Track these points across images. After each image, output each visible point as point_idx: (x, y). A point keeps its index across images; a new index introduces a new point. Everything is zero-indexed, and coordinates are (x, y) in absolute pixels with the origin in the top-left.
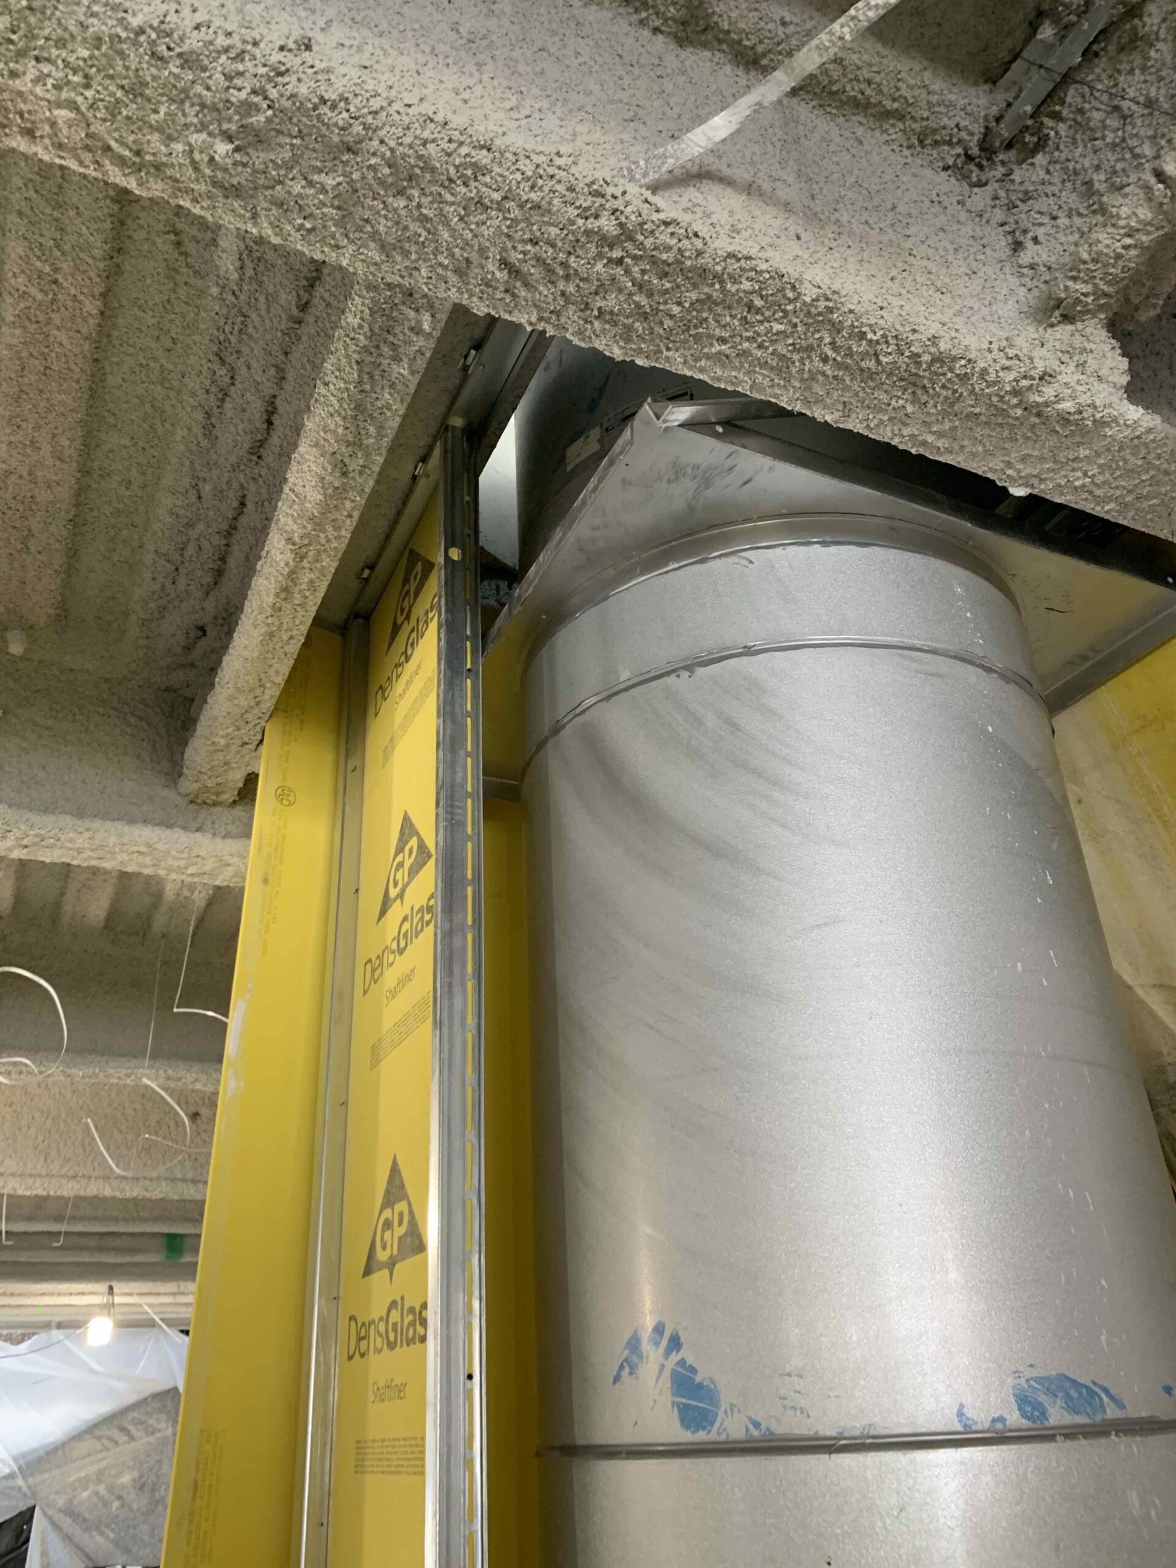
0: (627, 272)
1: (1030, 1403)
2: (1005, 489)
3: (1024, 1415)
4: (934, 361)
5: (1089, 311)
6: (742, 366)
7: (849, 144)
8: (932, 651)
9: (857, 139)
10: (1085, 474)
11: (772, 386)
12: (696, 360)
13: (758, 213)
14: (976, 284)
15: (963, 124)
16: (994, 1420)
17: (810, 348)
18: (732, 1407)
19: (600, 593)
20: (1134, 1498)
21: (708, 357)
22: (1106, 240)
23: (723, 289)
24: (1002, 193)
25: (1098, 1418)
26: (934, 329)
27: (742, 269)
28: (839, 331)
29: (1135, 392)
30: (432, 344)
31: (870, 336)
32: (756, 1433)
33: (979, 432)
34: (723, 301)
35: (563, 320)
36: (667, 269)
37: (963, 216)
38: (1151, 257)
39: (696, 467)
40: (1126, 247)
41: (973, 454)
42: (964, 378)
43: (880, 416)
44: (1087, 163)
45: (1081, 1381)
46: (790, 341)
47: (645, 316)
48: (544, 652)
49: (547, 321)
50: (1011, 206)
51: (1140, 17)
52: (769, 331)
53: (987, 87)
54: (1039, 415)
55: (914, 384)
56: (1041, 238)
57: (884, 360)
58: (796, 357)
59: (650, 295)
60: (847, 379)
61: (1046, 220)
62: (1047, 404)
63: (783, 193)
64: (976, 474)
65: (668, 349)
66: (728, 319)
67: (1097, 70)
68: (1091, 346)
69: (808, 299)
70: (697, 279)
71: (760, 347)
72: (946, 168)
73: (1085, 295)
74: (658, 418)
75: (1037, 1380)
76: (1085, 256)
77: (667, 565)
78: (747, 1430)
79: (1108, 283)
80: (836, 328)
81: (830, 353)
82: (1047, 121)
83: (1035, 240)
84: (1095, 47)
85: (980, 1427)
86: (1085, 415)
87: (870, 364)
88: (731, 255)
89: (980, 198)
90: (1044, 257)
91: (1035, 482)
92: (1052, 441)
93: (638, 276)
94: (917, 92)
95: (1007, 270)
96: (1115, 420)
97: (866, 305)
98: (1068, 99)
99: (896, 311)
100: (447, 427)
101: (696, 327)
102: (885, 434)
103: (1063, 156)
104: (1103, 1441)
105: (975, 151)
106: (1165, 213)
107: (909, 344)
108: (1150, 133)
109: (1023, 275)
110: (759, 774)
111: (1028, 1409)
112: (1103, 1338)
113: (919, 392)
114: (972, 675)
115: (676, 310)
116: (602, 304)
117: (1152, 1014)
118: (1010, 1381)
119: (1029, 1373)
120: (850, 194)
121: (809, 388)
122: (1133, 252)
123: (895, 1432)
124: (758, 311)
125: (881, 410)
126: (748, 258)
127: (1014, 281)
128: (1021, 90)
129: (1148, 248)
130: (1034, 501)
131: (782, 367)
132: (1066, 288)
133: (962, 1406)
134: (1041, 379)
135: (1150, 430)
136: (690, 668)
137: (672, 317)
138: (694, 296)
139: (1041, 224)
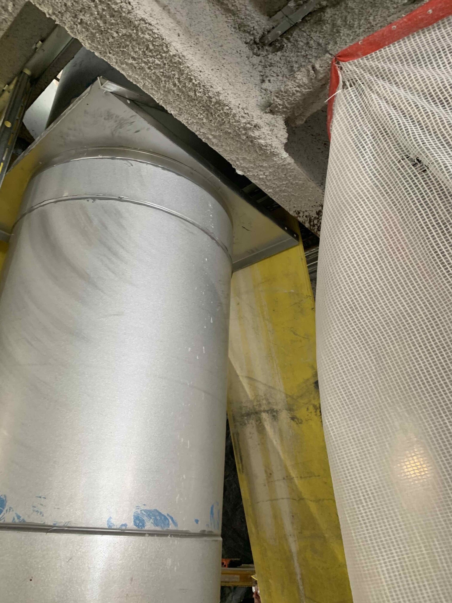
0: (96, 6)
1: (139, 520)
2: (234, 170)
3: (135, 524)
4: (217, 103)
5: (279, 112)
6: (140, 75)
7: (212, 15)
8: (193, 224)
9: (216, 15)
10: (264, 174)
11: (152, 89)
12: (122, 64)
13: (165, 18)
14: (245, 88)
15: (256, 27)
16: (122, 525)
17: (169, 77)
18: (10, 508)
19: (67, 159)
20: (169, 562)
21: (127, 64)
22: (291, 86)
23: (137, 34)
24: (263, 61)
25: (165, 529)
26: (219, 89)
27: (147, 28)
28: (182, 74)
29: (287, 147)
30: (11, 19)
31: (194, 81)
32: (17, 521)
33: (230, 141)
34: (136, 40)
35: (64, 18)
36: (114, 13)
37: (247, 62)
38: (304, 99)
39: (117, 117)
40: (297, 91)
41: (226, 150)
42: (227, 115)
43: (193, 120)
44: (293, 59)
45: (163, 513)
46: (162, 70)
47: (101, 32)
48: (37, 177)
49: (57, 16)
50: (265, 67)
51: (324, 12)
52: (154, 62)
53: (268, 17)
54: (252, 142)
55: (208, 110)
56: (271, 81)
57: (198, 94)
58: (163, 79)
59: (105, 23)
60: (182, 97)
61: (275, 75)
62: (255, 138)
63: (178, 17)
64: (225, 160)
65: (110, 53)
66: (137, 49)
67: (306, 28)
68: (277, 125)
69: (171, 54)
70: (126, 24)
71: (149, 68)
72: (246, 43)
73: (280, 105)
74: (102, 84)
75: (145, 511)
76: (283, 89)
77: (97, 155)
78: (14, 519)
79: (288, 103)
80: (181, 72)
81: (177, 82)
82: (284, 39)
83: (269, 81)
84: (307, 18)
85: (115, 527)
86: (268, 148)
87: (192, 94)
88: (143, 20)
89: (255, 60)
90: (270, 88)
91: (246, 170)
92: (255, 155)
93: (100, 10)
94: (242, 6)
95: (257, 87)
96: (278, 154)
97: (195, 67)
98: (294, 35)
99: (206, 75)
100: (22, 72)
101: (123, 47)
102: (193, 128)
103: (287, 55)
104: (164, 538)
105: (257, 40)
106: (312, 83)
107: (209, 91)
108: (316, 55)
109: (262, 92)
110: (109, 249)
111: (138, 522)
112: (177, 498)
113: (209, 115)
114: (206, 238)
115: (115, 35)
116: (83, 17)
117: (243, 387)
118: (134, 510)
119: (143, 508)
120: (206, 32)
121: (166, 96)
122: (299, 94)
123: (78, 526)
124: (151, 51)
125: (193, 117)
126: (150, 24)
127: (258, 93)
128: (279, 24)
129: (304, 95)
130: (243, 177)
131: (157, 81)
132: (274, 100)
133: (111, 518)
134: (255, 126)
135: (289, 164)
136: (94, 199)
137: (113, 38)
138: (124, 31)
139: (273, 76)
